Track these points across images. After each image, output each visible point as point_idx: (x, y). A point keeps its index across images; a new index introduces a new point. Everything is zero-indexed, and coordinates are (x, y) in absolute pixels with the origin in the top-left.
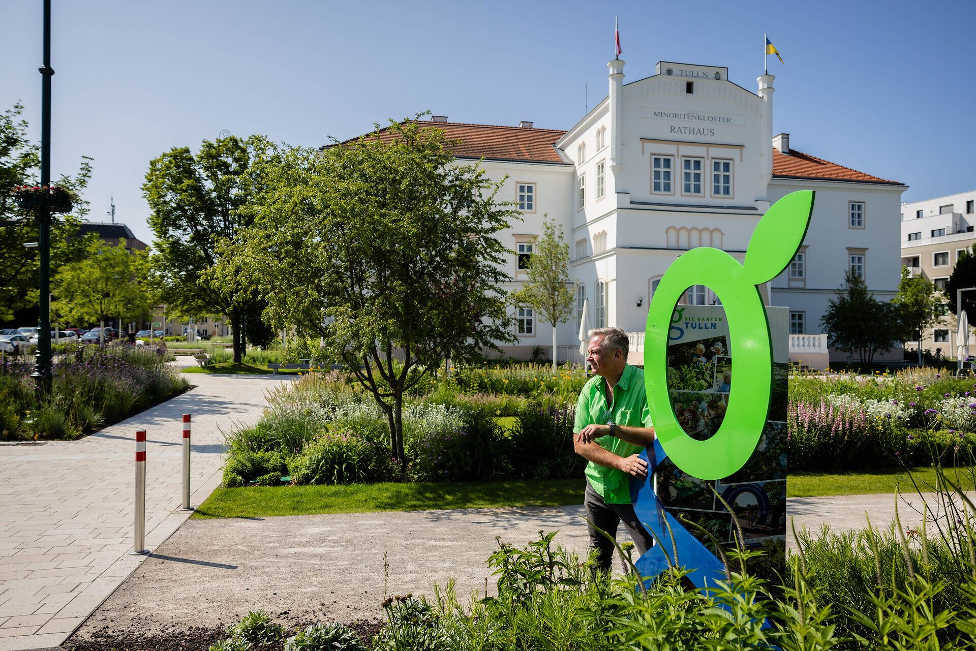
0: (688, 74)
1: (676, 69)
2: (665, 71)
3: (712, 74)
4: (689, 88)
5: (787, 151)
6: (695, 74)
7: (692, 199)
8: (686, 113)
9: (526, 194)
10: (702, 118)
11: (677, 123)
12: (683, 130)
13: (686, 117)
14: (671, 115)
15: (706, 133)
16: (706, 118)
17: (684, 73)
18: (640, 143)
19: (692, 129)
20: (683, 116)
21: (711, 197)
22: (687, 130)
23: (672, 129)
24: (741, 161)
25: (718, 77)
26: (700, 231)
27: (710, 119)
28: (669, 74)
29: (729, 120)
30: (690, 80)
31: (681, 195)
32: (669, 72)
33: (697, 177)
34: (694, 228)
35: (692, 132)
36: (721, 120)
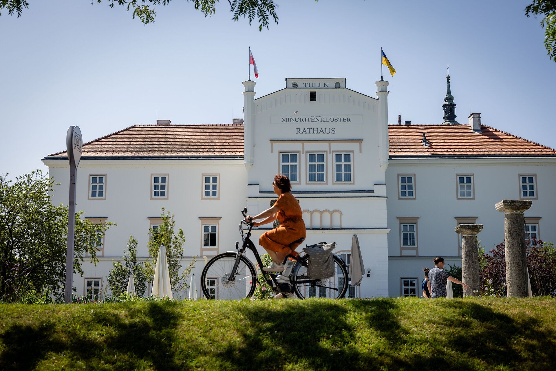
0: (311, 86)
1: (300, 84)
2: (291, 86)
3: (332, 84)
4: (313, 97)
5: (479, 128)
6: (317, 85)
7: (317, 186)
8: (310, 117)
9: (211, 184)
10: (324, 120)
11: (302, 126)
12: (307, 131)
13: (310, 120)
14: (297, 120)
15: (328, 131)
16: (328, 120)
17: (307, 85)
18: (270, 143)
19: (315, 129)
20: (307, 120)
21: (333, 184)
22: (312, 131)
23: (298, 131)
24: (361, 152)
25: (338, 86)
26: (321, 213)
27: (332, 120)
28: (295, 88)
29: (349, 120)
30: (313, 90)
31: (306, 184)
32: (295, 86)
33: (321, 168)
34: (316, 211)
35: (315, 132)
36: (342, 120)
